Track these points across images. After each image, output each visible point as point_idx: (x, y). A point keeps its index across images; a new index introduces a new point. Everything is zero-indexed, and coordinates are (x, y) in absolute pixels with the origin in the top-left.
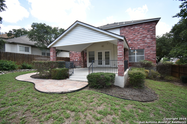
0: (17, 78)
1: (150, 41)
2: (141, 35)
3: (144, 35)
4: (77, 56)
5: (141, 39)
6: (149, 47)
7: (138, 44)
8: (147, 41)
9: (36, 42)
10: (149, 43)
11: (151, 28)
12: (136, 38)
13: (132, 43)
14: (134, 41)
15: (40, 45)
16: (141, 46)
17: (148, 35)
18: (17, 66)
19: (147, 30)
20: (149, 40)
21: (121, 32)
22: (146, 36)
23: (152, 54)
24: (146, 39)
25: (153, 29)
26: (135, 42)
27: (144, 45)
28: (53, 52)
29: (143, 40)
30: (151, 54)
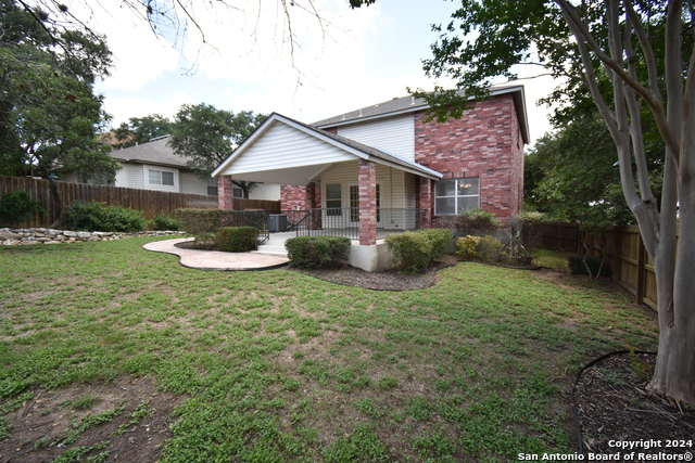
0: (146, 246)
1: (494, 152)
2: (471, 136)
3: (479, 136)
4: (299, 196)
5: (470, 149)
6: (492, 170)
7: (464, 162)
8: (488, 152)
9: (190, 158)
10: (491, 158)
11: (500, 116)
12: (458, 146)
13: (446, 160)
14: (452, 153)
15: (201, 166)
16: (470, 169)
17: (490, 134)
18: (145, 223)
19: (488, 121)
20: (492, 150)
21: (416, 126)
22: (485, 139)
23: (499, 192)
24: (484, 148)
25: (503, 118)
26: (454, 157)
27: (478, 167)
28: (225, 189)
29: (476, 149)
30: (497, 193)
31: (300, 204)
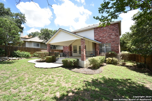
1: (114, 37)
2: (108, 33)
3: (110, 33)
5: (108, 36)
6: (114, 41)
7: (107, 40)
8: (113, 37)
10: (113, 38)
11: (115, 28)
12: (105, 36)
13: (102, 39)
14: (104, 37)
16: (108, 41)
17: (113, 33)
19: (112, 29)
20: (113, 36)
21: (94, 31)
22: (112, 34)
23: (116, 47)
24: (112, 36)
25: (116, 29)
26: (104, 38)
27: (110, 41)
29: (109, 36)
31: (67, 50)
